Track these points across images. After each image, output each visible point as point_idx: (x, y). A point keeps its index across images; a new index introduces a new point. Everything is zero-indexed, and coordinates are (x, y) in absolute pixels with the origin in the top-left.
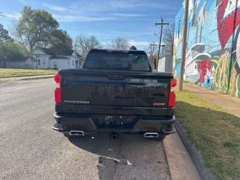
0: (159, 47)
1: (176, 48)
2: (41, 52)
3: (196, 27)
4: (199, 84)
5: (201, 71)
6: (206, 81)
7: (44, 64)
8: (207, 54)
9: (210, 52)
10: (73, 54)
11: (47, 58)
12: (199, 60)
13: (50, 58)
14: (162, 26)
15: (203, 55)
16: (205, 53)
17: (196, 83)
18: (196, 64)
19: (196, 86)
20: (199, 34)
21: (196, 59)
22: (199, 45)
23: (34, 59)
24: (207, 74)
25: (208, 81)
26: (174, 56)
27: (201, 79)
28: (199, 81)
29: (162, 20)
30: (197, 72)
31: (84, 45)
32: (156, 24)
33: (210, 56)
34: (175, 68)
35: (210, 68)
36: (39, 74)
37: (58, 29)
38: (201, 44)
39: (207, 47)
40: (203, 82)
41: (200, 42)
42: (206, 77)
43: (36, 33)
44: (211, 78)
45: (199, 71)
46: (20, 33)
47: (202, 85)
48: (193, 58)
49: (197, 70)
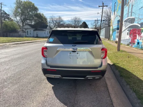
0: (101, 22)
1: (113, 22)
2: (29, 27)
3: (128, 6)
4: (130, 45)
5: (132, 36)
6: (136, 43)
7: (30, 34)
8: (137, 24)
9: (140, 23)
10: (48, 28)
11: (32, 30)
12: (130, 29)
13: (34, 30)
14: (103, 8)
15: (133, 25)
16: (135, 24)
17: (128, 45)
18: (128, 32)
19: (128, 47)
20: (130, 11)
21: (128, 28)
22: (130, 18)
23: (24, 31)
24: (137, 38)
25: (138, 43)
26: (111, 27)
27: (132, 42)
28: (130, 43)
29: (103, 4)
30: (129, 37)
31: (55, 22)
32: (99, 6)
33: (139, 26)
34: (112, 35)
35: (139, 34)
36: (26, 40)
37: (38, 12)
38: (132, 17)
39: (137, 19)
40: (134, 44)
41: (131, 16)
42: (136, 40)
43: (25, 15)
44: (140, 41)
45: (130, 36)
46: (16, 16)
47: (133, 46)
48: (125, 27)
49: (128, 35)
